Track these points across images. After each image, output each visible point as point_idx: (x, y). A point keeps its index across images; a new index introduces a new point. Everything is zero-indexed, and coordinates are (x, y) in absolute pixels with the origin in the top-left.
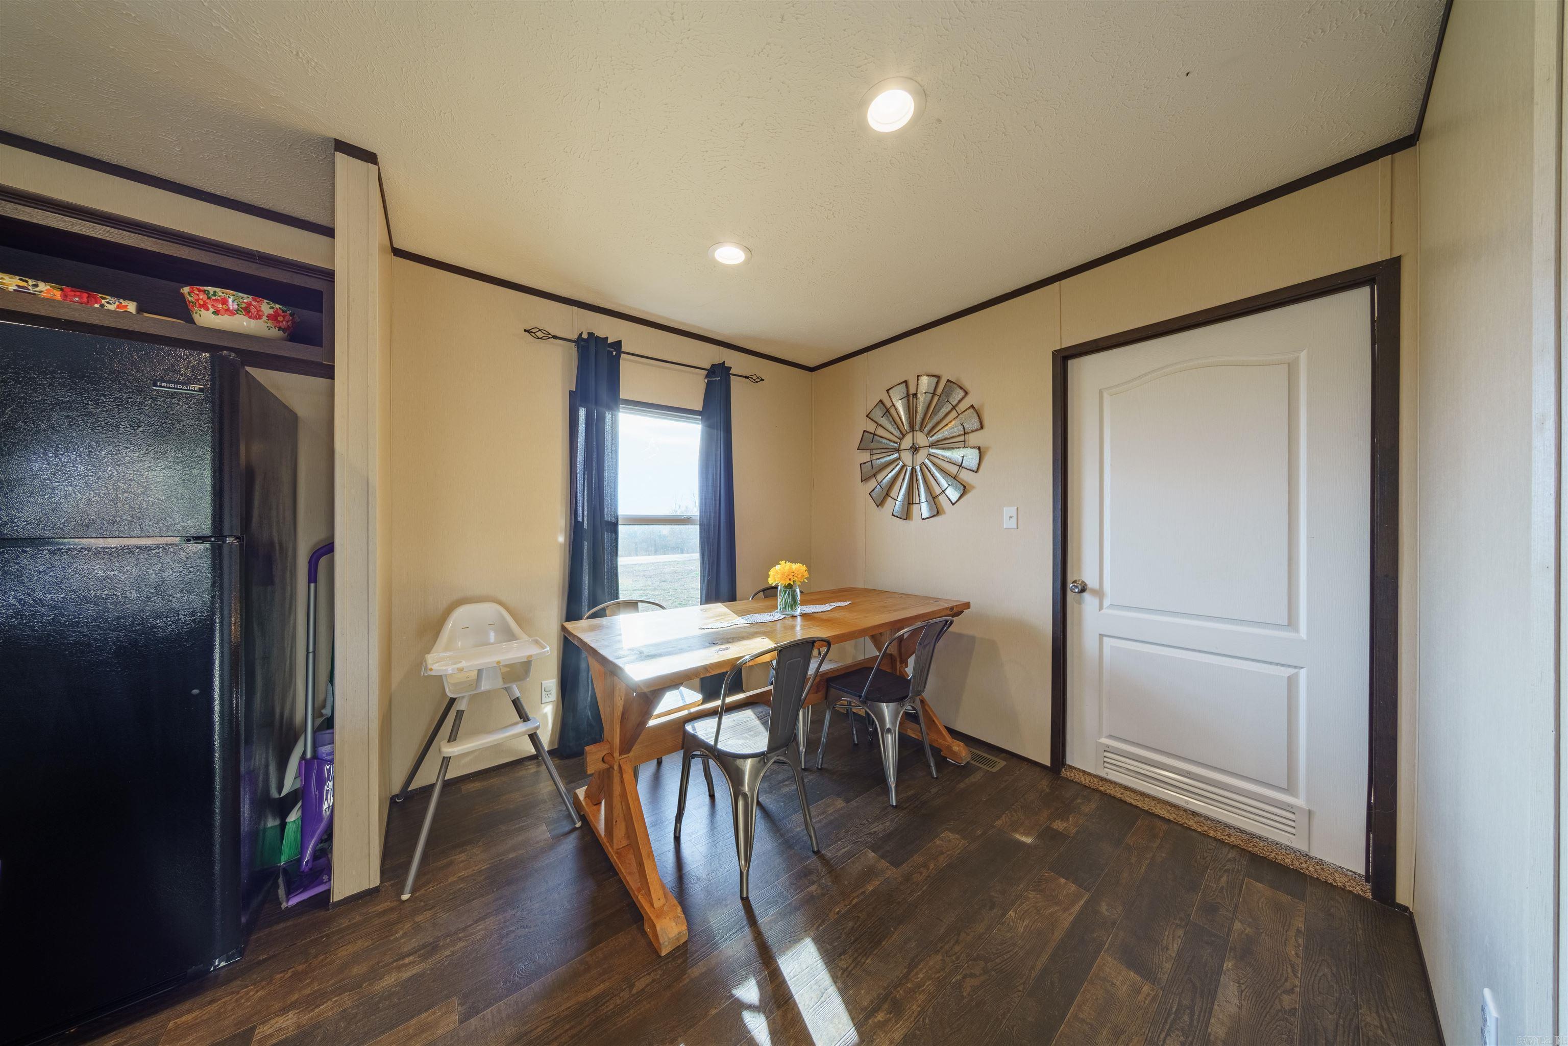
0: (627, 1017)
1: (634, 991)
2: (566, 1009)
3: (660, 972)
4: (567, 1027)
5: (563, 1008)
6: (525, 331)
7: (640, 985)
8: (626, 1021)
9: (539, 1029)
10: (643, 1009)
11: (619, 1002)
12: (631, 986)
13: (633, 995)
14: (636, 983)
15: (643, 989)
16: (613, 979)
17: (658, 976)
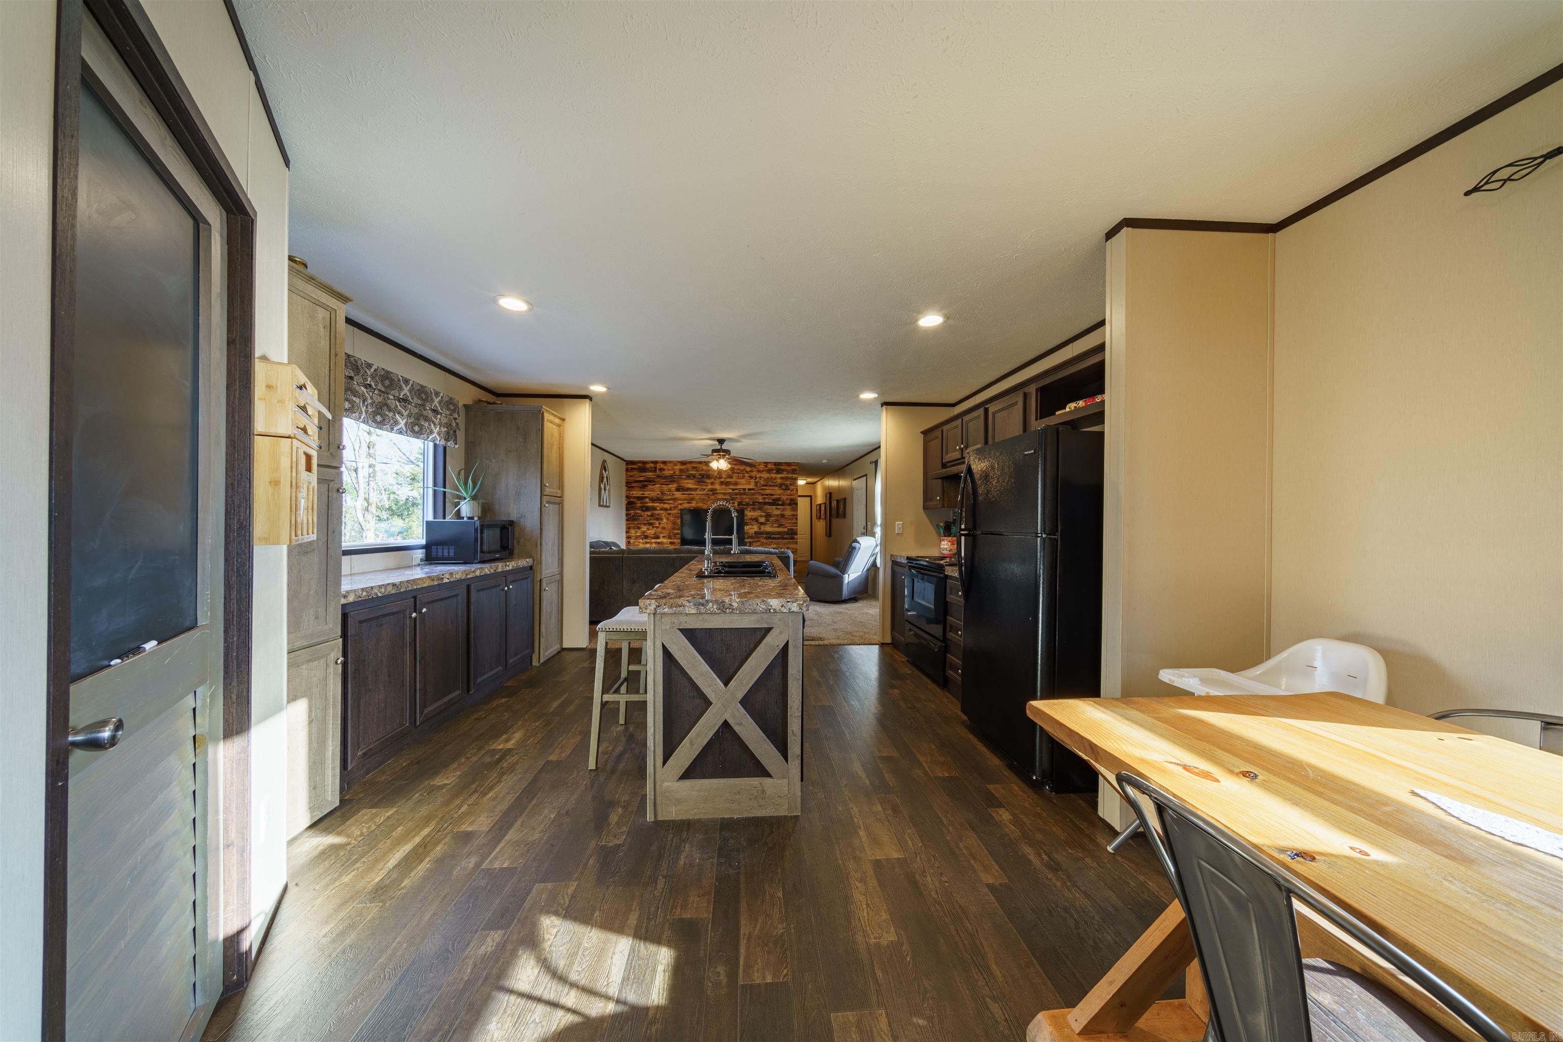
0: (963, 987)
1: (988, 1000)
2: (982, 944)
3: (1007, 1032)
4: (966, 942)
5: (983, 942)
6: (1467, 194)
7: (995, 1007)
8: (960, 985)
9: (968, 925)
10: (967, 1002)
11: (980, 983)
12: (994, 999)
13: (984, 998)
14: (997, 1004)
15: (988, 1009)
16: (1006, 985)
17: (1001, 1029)
